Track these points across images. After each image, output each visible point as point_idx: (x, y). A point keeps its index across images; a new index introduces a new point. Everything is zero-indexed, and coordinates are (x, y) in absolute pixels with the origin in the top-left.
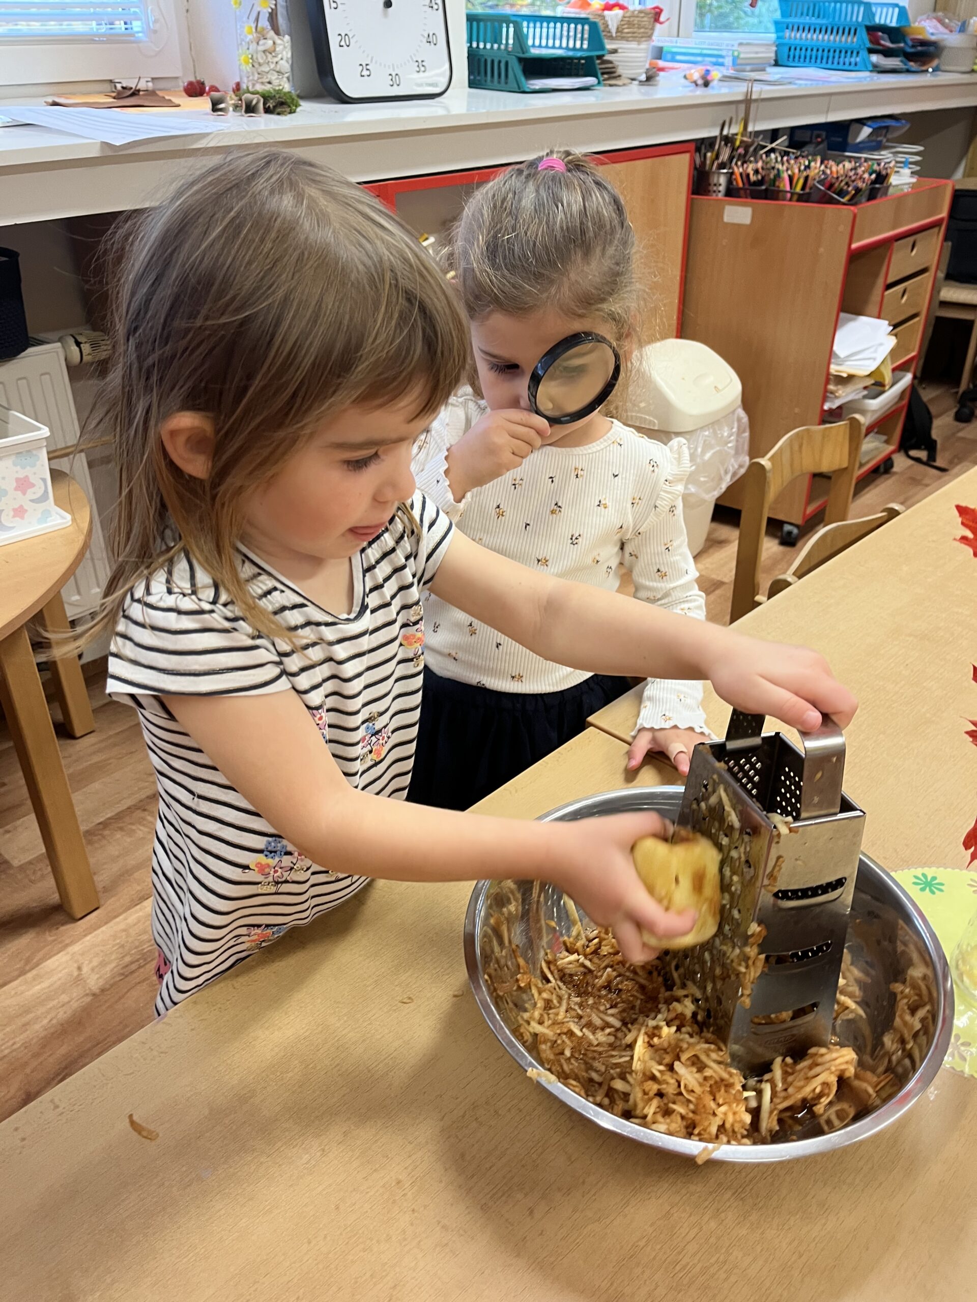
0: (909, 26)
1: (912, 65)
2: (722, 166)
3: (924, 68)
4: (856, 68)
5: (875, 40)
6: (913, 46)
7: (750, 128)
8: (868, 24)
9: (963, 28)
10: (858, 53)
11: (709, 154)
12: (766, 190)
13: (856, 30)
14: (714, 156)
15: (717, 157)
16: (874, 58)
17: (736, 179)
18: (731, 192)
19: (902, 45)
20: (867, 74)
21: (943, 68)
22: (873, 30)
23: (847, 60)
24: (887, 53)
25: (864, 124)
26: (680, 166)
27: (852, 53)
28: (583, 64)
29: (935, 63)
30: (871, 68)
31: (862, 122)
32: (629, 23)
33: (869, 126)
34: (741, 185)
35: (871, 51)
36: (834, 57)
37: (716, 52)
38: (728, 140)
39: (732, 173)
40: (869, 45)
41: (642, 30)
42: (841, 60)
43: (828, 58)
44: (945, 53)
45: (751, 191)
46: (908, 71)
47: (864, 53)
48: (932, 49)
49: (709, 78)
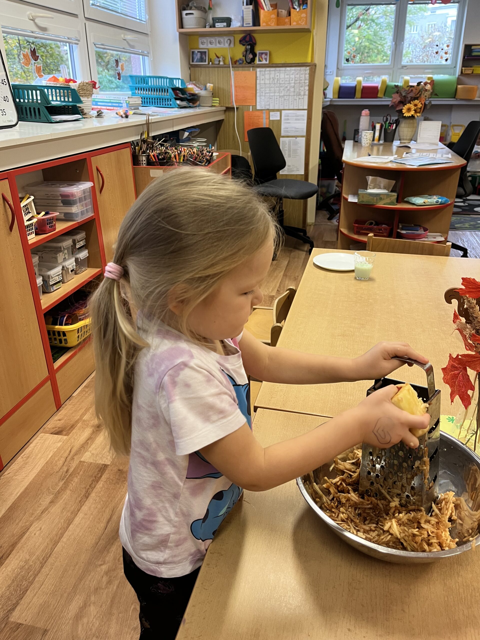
0: (187, 88)
1: (191, 104)
2: (144, 152)
3: (195, 105)
4: (171, 107)
5: (176, 94)
6: (190, 96)
7: (150, 136)
8: (172, 87)
9: (206, 89)
10: (170, 100)
11: (137, 148)
12: (167, 161)
13: (167, 90)
14: (139, 149)
15: (141, 149)
16: (178, 102)
17: (151, 158)
18: (149, 163)
19: (186, 96)
20: (176, 109)
21: (201, 105)
22: (175, 90)
23: (166, 103)
24: (182, 99)
25: (185, 131)
26: (127, 153)
27: (168, 100)
28: (70, 108)
29: (198, 103)
30: (178, 106)
31: (184, 130)
32: (82, 89)
33: (187, 132)
34: (154, 160)
35: (176, 99)
36: (160, 102)
37: (117, 101)
38: (144, 141)
39: (149, 156)
40: (175, 97)
41: (88, 92)
42: (164, 103)
43: (157, 102)
44: (201, 99)
45: (160, 163)
46: (190, 107)
47: (173, 100)
48: (196, 97)
49: (128, 114)
